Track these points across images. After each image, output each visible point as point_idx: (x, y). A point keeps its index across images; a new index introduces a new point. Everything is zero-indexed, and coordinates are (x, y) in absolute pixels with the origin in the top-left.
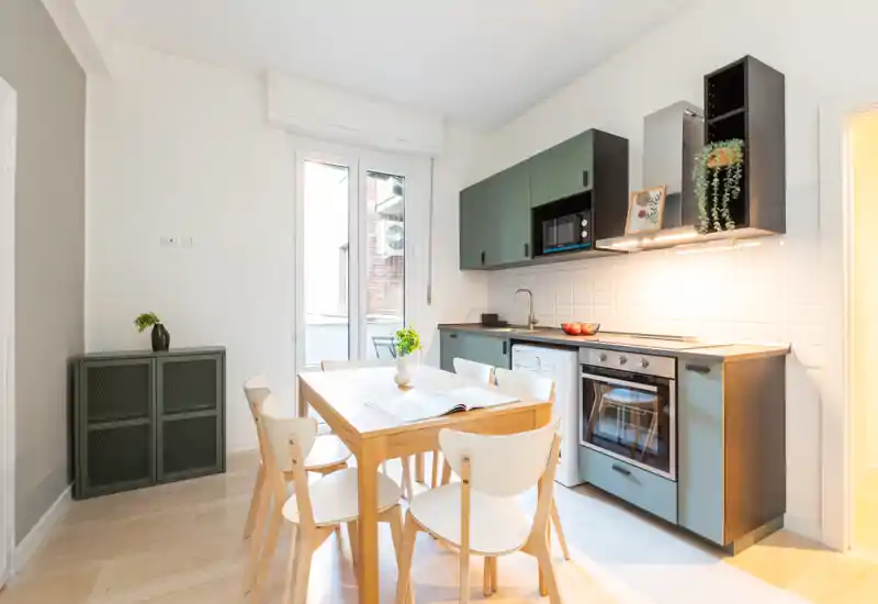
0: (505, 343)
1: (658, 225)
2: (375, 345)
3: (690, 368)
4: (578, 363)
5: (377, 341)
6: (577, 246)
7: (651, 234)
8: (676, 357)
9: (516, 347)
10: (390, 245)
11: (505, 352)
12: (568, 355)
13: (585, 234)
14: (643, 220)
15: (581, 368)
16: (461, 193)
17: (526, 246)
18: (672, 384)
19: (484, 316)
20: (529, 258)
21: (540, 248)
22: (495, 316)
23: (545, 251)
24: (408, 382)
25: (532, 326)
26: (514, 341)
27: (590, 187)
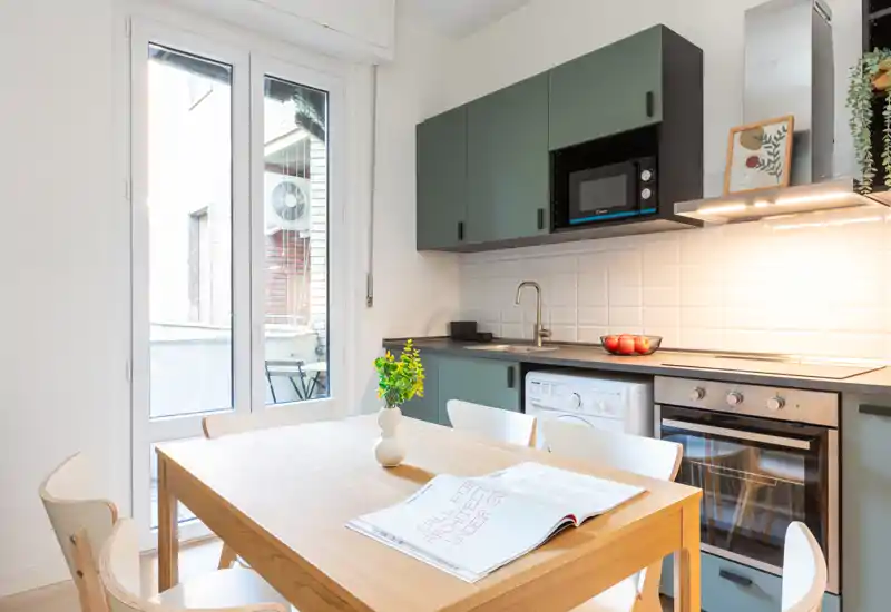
0: (511, 370)
1: (784, 179)
2: (269, 374)
3: (865, 409)
4: (652, 402)
5: (271, 369)
6: (632, 213)
7: (769, 194)
8: (840, 391)
9: (531, 377)
10: (280, 213)
11: (511, 384)
12: (635, 390)
13: (646, 193)
14: (754, 171)
15: (657, 409)
16: (420, 128)
17: (541, 212)
18: (833, 436)
19: (454, 326)
20: (546, 231)
21: (563, 217)
22: (473, 325)
23: (573, 221)
24: (401, 459)
25: (540, 339)
26: (528, 367)
27: (658, 117)
